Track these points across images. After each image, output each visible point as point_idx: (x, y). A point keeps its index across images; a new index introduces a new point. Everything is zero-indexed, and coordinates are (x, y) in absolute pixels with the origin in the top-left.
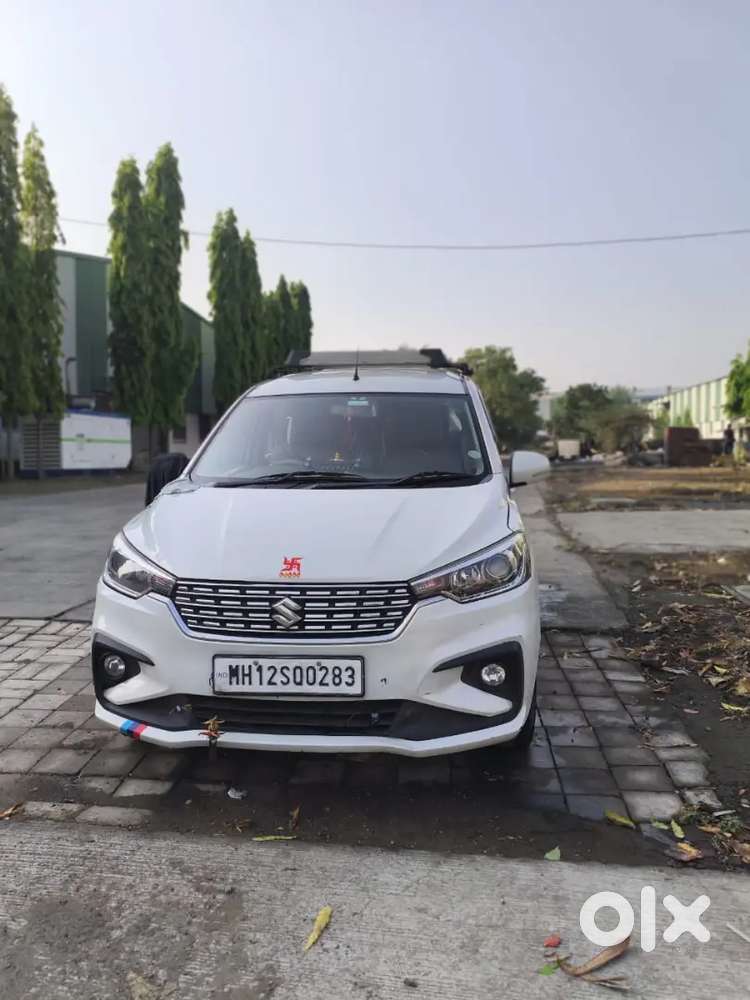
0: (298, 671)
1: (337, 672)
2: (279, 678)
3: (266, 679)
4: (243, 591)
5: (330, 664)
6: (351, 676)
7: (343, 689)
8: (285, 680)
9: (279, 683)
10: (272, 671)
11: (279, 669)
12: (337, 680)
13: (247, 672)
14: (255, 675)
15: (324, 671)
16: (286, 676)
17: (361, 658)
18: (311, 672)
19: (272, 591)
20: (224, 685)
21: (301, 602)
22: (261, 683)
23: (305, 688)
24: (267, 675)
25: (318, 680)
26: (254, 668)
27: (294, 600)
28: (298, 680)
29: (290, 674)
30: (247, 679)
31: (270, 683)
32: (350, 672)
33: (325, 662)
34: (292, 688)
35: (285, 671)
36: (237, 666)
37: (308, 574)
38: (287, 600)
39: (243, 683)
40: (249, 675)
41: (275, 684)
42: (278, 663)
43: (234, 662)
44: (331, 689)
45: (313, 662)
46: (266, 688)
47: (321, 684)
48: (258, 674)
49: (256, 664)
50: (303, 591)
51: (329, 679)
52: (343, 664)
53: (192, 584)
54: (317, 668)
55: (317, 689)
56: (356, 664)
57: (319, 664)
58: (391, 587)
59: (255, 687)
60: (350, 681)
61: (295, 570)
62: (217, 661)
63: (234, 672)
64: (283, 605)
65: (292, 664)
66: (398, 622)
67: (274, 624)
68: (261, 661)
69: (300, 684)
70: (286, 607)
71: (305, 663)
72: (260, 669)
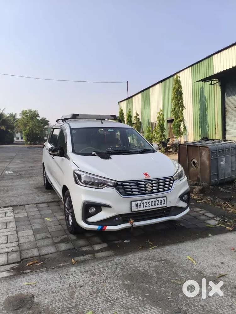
0: (152, 203)
1: (161, 201)
2: (148, 205)
3: (145, 206)
4: (137, 183)
5: (159, 199)
6: (164, 202)
7: (163, 205)
8: (149, 205)
9: (148, 206)
10: (146, 203)
11: (148, 202)
12: (161, 203)
13: (140, 205)
14: (142, 205)
15: (158, 202)
16: (149, 204)
17: (166, 197)
18: (155, 202)
19: (144, 182)
20: (134, 209)
21: (152, 184)
22: (144, 207)
23: (154, 207)
24: (145, 204)
25: (157, 204)
26: (142, 203)
27: (150, 184)
28: (152, 205)
29: (150, 203)
30: (140, 206)
31: (146, 207)
32: (164, 201)
33: (158, 199)
34: (151, 207)
35: (149, 203)
36: (137, 204)
37: (152, 176)
38: (149, 184)
39: (139, 208)
40: (141, 205)
41: (147, 207)
42: (147, 201)
43: (136, 202)
44: (160, 206)
45: (155, 200)
46: (145, 208)
47: (158, 205)
48: (143, 205)
49: (142, 202)
50: (152, 181)
51: (159, 204)
52: (162, 199)
53: (122, 182)
54: (156, 201)
55: (157, 206)
56: (165, 198)
57: (157, 200)
58: (170, 178)
59: (142, 208)
60: (164, 203)
61: (148, 176)
62: (132, 203)
63: (137, 205)
64: (148, 185)
65: (151, 201)
66: (172, 187)
67: (145, 190)
68: (143, 201)
69: (153, 206)
70: (149, 186)
71: (153, 200)
72: (143, 203)
